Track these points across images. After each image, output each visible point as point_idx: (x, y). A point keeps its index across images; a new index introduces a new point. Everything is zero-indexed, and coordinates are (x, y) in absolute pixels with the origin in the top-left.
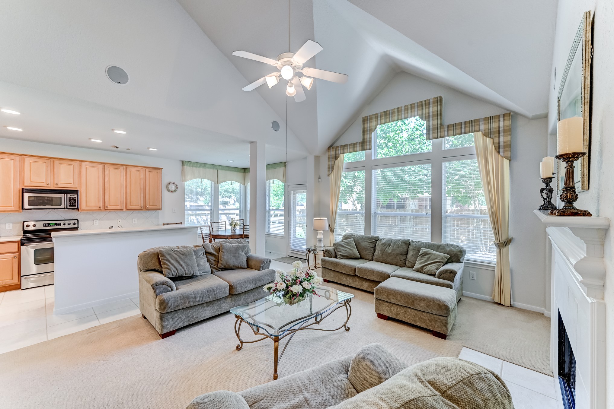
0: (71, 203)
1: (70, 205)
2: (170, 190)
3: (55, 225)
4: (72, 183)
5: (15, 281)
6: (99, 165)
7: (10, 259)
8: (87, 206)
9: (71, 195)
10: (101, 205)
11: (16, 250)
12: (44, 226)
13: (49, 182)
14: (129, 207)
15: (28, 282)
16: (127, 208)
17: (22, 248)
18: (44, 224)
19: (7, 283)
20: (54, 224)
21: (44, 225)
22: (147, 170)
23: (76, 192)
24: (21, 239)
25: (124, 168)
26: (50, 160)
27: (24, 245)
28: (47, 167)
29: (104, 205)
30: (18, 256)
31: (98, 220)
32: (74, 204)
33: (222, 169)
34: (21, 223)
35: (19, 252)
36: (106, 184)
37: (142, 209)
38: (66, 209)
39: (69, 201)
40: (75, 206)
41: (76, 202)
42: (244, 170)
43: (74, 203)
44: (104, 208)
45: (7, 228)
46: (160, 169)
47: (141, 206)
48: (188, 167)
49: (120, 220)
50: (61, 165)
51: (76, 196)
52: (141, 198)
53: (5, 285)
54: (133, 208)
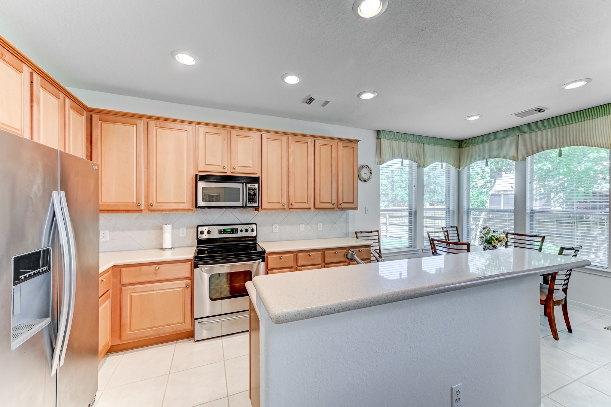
0: (250, 197)
1: (249, 202)
2: (362, 178)
3: (231, 232)
4: (252, 167)
5: (187, 326)
6: (283, 137)
7: (182, 289)
8: (268, 203)
9: (250, 186)
10: (285, 201)
11: (189, 275)
12: (219, 234)
13: (225, 165)
14: (318, 205)
15: (203, 329)
16: (316, 207)
17: (196, 271)
18: (219, 230)
19: (179, 329)
20: (230, 230)
21: (219, 232)
22: (340, 144)
23: (256, 180)
24: (194, 257)
25: (312, 141)
26: (226, 131)
27: (198, 268)
28: (223, 140)
29: (288, 201)
30: (190, 284)
31: (278, 225)
32: (254, 200)
33: (429, 143)
34: (195, 228)
35: (191, 278)
36: (290, 166)
37: (333, 208)
38: (245, 207)
39: (249, 194)
40: (255, 202)
41: (256, 196)
42: (458, 143)
43: (254, 197)
44: (289, 207)
45: (181, 235)
46: (356, 141)
47: (333, 203)
48: (386, 141)
49: (303, 226)
50: (239, 138)
51: (256, 186)
52: (333, 189)
53: (176, 332)
54: (323, 207)
